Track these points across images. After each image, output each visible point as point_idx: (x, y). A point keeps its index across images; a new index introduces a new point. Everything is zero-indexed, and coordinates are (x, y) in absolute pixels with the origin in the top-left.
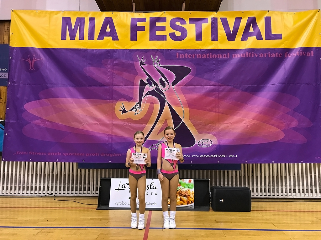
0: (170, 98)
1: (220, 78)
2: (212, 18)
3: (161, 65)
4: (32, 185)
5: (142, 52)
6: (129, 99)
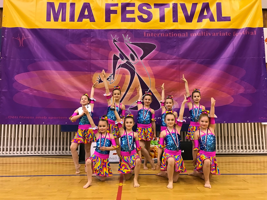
0: (139, 70)
1: (180, 53)
2: (173, 4)
3: (131, 43)
4: (21, 147)
5: (115, 32)
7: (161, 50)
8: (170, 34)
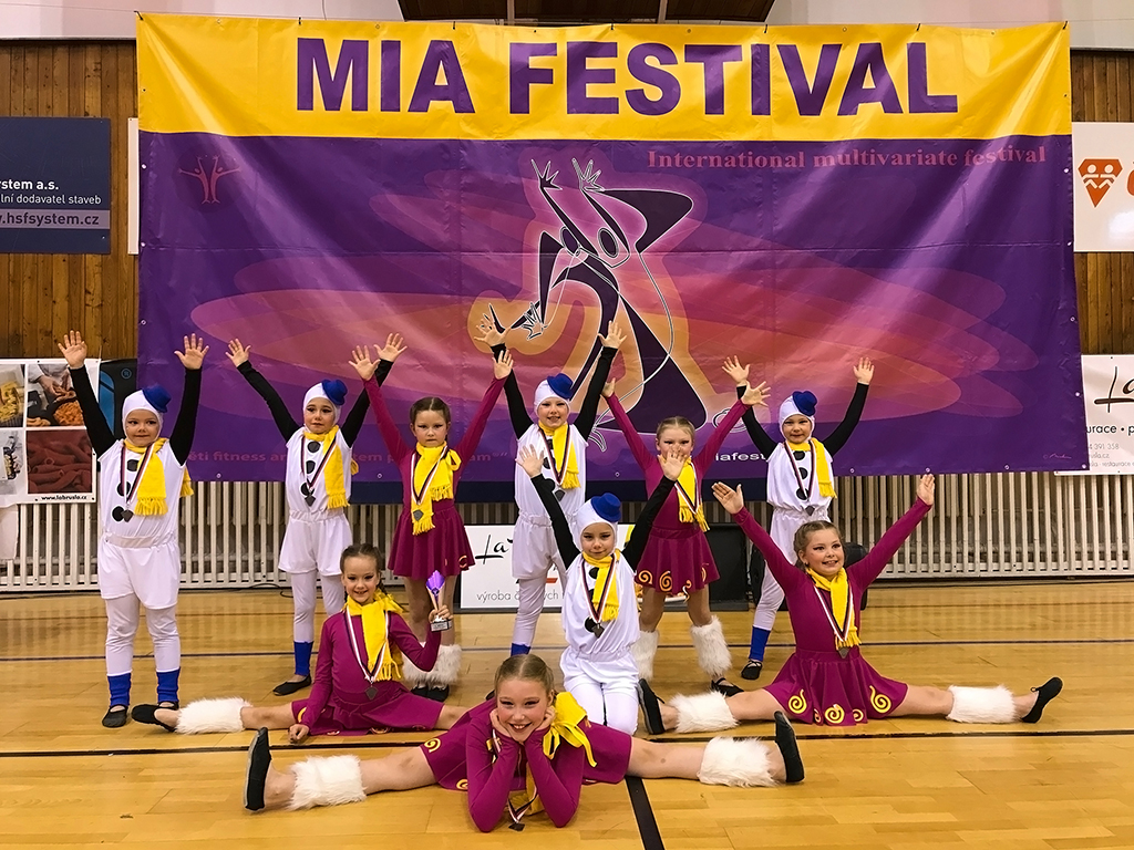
0: (630, 289)
2: (754, 47)
3: (603, 190)
4: (208, 558)
5: (546, 149)
6: (511, 292)
7: (710, 216)
8: (741, 157)
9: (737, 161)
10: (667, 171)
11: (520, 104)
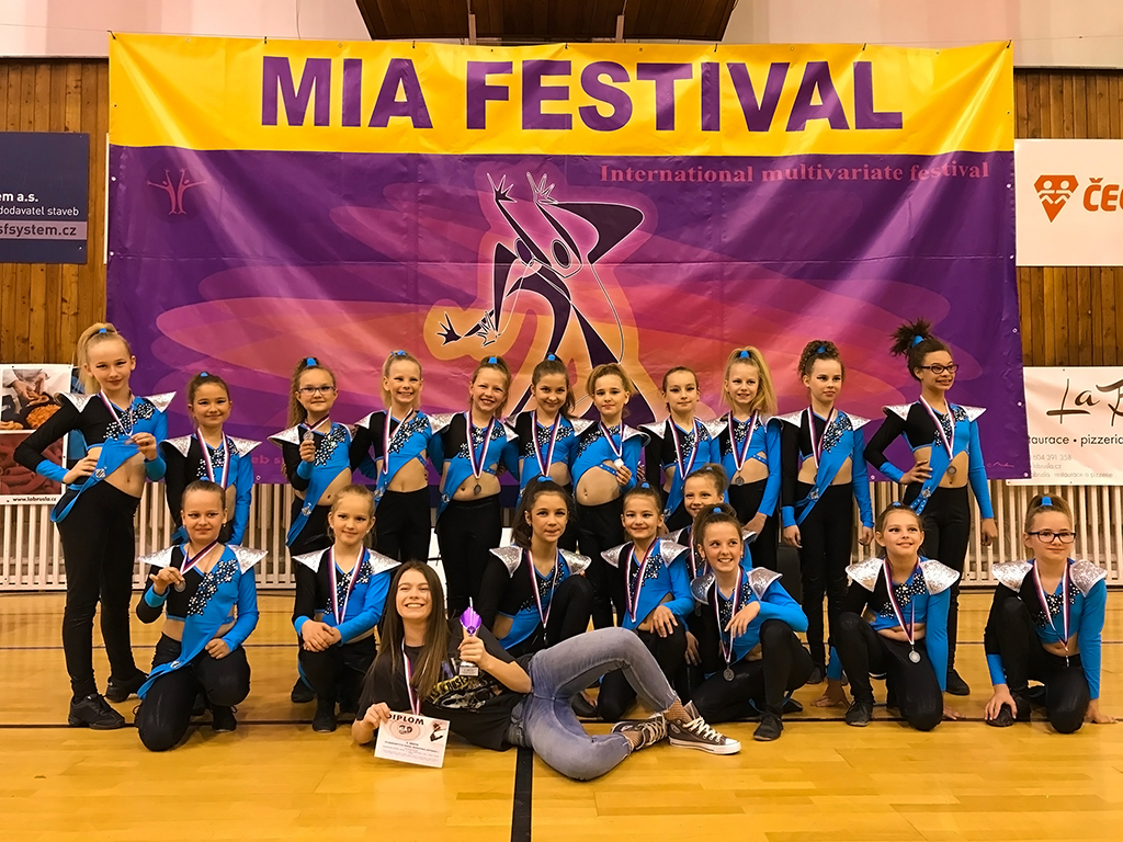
0: (582, 299)
1: (726, 240)
2: (704, 65)
3: (556, 202)
5: (501, 164)
6: (466, 301)
7: (660, 229)
8: (691, 171)
9: (687, 176)
10: (620, 185)
11: (476, 120)
